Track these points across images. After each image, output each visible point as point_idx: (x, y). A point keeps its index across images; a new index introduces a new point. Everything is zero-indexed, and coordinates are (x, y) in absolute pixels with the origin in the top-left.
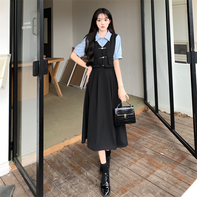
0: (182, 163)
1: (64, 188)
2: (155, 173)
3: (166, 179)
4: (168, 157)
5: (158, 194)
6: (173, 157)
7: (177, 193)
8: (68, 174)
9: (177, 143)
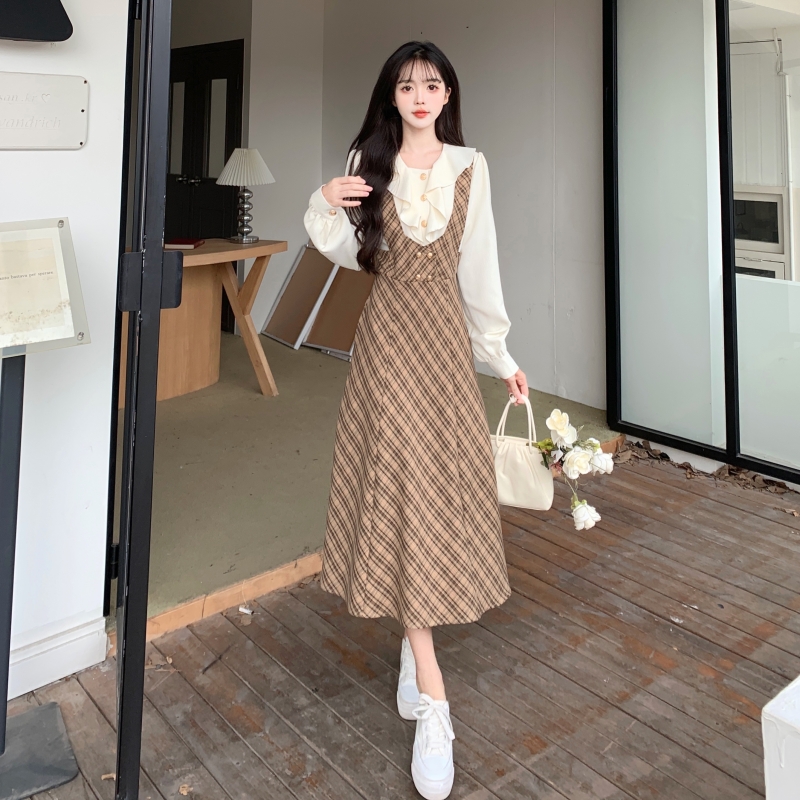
1: (311, 724)
2: (650, 688)
3: (693, 710)
4: (701, 633)
5: (665, 759)
6: (718, 634)
7: (736, 761)
8: (322, 674)
9: (737, 584)
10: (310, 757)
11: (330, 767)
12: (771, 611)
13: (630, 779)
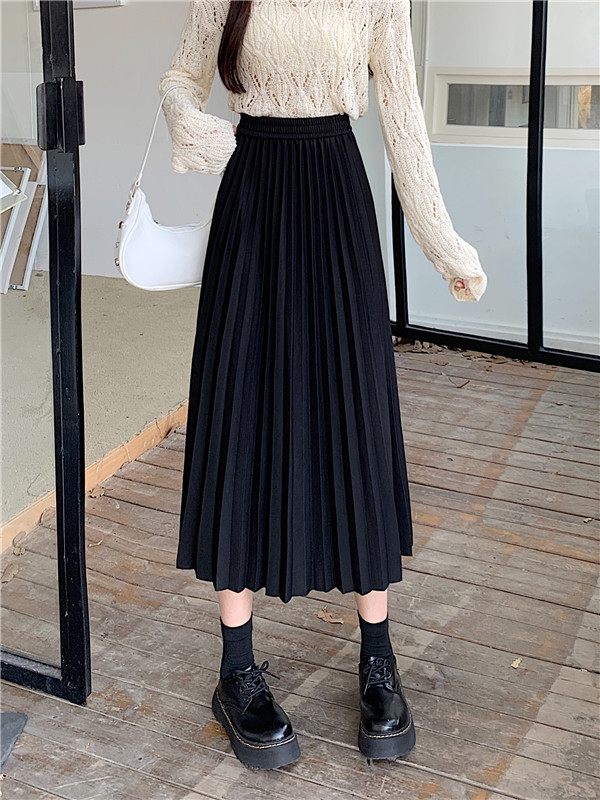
0: (496, 495)
1: (118, 665)
2: (429, 545)
3: (472, 553)
4: (446, 487)
5: (465, 600)
6: (461, 484)
7: (520, 582)
8: (103, 619)
9: (454, 437)
12: (490, 454)
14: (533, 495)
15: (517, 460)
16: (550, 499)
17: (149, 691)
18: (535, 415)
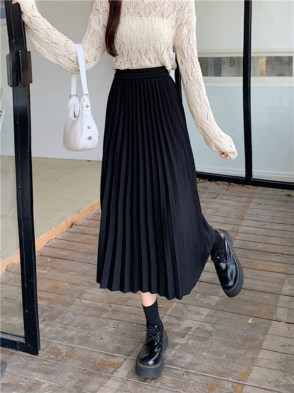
8: (42, 313)
9: (213, 221)
10: (60, 347)
11: (74, 347)
12: (231, 227)
13: (213, 304)
14: (251, 245)
15: (243, 230)
16: (260, 246)
17: (69, 346)
18: (249, 209)
